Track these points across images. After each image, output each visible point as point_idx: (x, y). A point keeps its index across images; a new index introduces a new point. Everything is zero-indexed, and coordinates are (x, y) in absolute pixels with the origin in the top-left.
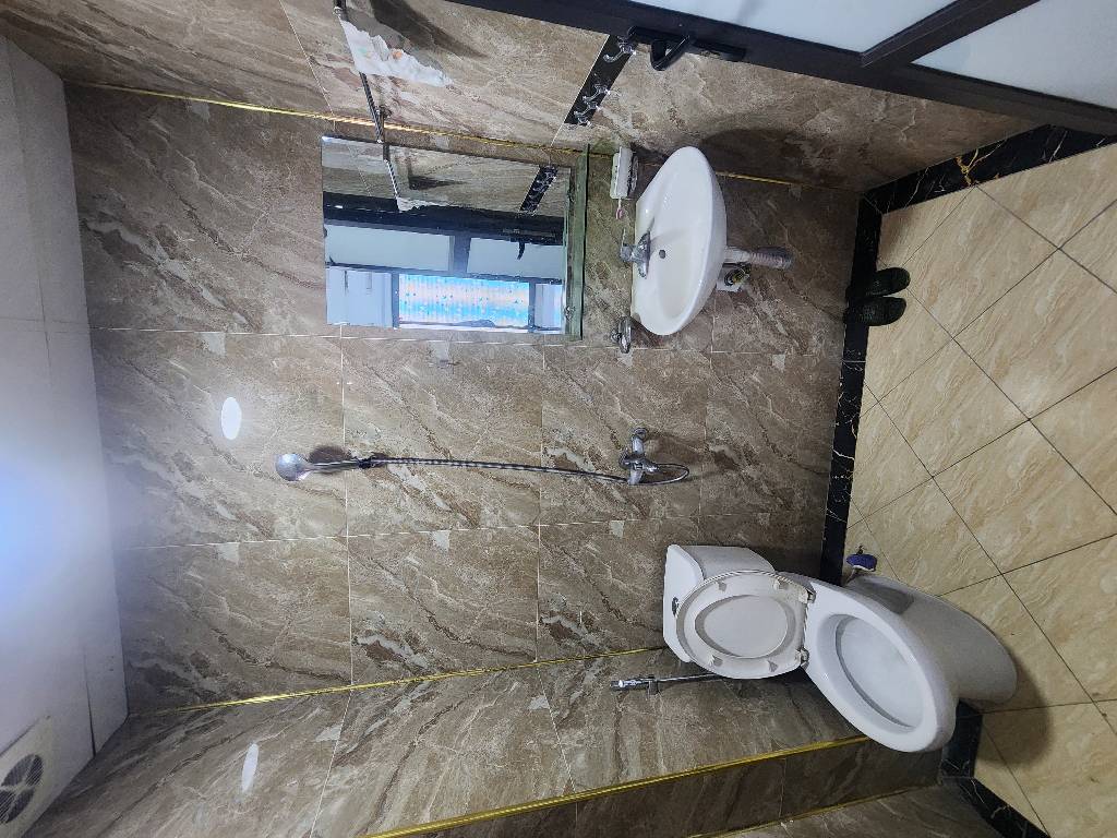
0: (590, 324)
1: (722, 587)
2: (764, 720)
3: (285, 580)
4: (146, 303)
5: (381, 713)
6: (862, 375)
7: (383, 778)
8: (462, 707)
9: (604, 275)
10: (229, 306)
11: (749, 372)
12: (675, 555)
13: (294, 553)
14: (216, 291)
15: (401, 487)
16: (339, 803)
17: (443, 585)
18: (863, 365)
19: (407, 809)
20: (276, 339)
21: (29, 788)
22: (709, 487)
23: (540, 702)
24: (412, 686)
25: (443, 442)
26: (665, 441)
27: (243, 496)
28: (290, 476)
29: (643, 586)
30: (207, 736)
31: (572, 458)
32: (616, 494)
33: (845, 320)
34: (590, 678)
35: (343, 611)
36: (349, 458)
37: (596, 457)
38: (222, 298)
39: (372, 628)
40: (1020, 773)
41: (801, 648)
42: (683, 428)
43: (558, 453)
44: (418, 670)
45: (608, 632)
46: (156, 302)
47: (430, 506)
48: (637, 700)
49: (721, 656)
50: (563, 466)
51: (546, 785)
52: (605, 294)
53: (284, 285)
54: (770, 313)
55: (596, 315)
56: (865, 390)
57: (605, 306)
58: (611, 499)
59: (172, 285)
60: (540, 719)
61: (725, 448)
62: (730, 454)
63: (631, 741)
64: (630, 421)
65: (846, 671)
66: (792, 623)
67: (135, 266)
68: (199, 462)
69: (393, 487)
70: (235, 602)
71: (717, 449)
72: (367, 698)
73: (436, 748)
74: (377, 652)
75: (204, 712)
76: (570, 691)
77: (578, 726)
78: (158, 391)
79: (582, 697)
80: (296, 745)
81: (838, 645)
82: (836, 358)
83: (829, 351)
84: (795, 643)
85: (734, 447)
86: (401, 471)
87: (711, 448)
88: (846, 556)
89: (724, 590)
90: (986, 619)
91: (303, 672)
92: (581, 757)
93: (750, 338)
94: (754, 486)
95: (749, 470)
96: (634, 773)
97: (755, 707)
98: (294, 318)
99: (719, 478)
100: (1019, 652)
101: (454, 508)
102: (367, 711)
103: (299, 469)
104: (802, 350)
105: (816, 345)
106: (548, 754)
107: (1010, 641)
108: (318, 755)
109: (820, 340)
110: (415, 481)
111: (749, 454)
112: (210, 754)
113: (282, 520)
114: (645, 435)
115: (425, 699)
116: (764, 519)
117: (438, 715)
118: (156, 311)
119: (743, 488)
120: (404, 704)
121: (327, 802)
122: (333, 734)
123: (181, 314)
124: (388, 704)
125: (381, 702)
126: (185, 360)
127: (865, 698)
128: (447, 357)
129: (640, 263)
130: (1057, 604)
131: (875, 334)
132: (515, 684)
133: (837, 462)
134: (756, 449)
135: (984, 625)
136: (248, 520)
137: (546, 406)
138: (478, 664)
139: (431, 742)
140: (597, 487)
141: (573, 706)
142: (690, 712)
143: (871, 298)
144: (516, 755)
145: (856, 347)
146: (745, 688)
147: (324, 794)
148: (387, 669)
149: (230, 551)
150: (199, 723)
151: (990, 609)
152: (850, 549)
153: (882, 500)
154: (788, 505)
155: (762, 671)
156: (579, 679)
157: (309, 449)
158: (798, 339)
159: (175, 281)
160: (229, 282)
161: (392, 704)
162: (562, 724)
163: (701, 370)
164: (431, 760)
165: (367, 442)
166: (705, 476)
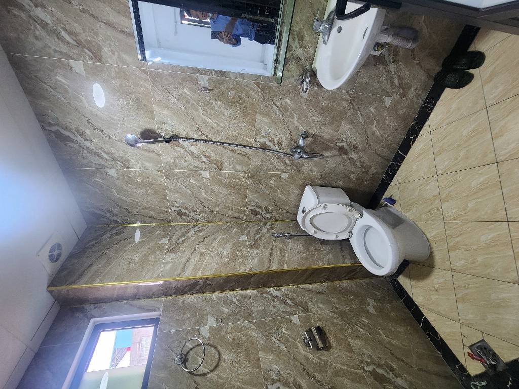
0: (288, 71)
1: (325, 208)
2: (327, 253)
3: (138, 185)
4: (31, 39)
5: (183, 235)
6: (429, 114)
7: (184, 259)
8: (213, 236)
9: (301, 38)
10: (79, 44)
11: (369, 106)
12: (308, 190)
13: (140, 175)
14: (70, 33)
15: (186, 151)
16: (169, 266)
17: (206, 192)
18: (432, 110)
19: (193, 270)
20: (112, 68)
21: (59, 252)
22: (331, 162)
23: (244, 238)
24: (194, 226)
25: (206, 132)
26: (316, 139)
27: (113, 150)
28: (132, 144)
29: (293, 198)
30: (118, 237)
31: (269, 143)
32: (287, 161)
33: (435, 79)
34: (264, 230)
35: (165, 197)
36: (160, 136)
37: (280, 144)
38: (75, 38)
39: (177, 205)
40: (413, 283)
41: (350, 232)
42: (327, 133)
43: (262, 140)
44: (197, 220)
45: (275, 214)
46: (37, 38)
47: (200, 160)
48: (281, 241)
49: (317, 231)
50: (264, 148)
51: (242, 267)
52: (299, 52)
53: (110, 32)
54: (393, 71)
55: (293, 65)
56: (427, 124)
57: (298, 59)
58: (284, 163)
59: (43, 28)
60: (243, 244)
61: (345, 144)
62: (346, 147)
63: (276, 255)
64: (301, 127)
65: (365, 243)
66: (350, 224)
67: (15, 11)
68: (88, 132)
69: (182, 151)
70: (119, 192)
71: (341, 145)
72: (178, 229)
73: (203, 250)
74: (179, 213)
75: (116, 227)
76: (255, 235)
77: (257, 248)
78: (56, 94)
79: (260, 238)
80: (153, 244)
81: (365, 234)
82: (420, 103)
83: (417, 96)
84: (349, 230)
85: (349, 145)
86: (186, 143)
87: (338, 144)
88: (383, 198)
89: (325, 209)
90: (428, 235)
91: (151, 218)
92: (256, 260)
93: (377, 86)
94: (353, 162)
95: (353, 156)
96: (275, 267)
97: (326, 248)
98: (119, 55)
99: (338, 158)
100: (434, 249)
101: (211, 162)
102: (178, 234)
103: (136, 142)
104: (403, 95)
105: (411, 94)
106: (245, 257)
107: (433, 245)
108: (160, 248)
109: (416, 90)
110: (193, 149)
111: (356, 148)
112: (121, 244)
113: (133, 162)
114: (305, 136)
115: (200, 231)
116: (353, 177)
117: (205, 238)
118: (39, 44)
119: (348, 163)
120: (192, 232)
121: (165, 265)
122: (165, 241)
123: (53, 47)
124: (185, 232)
125: (184, 230)
126: (65, 77)
127: (368, 253)
128: (207, 85)
129: (325, 34)
130: (459, 238)
131: (448, 92)
132: (235, 229)
133: (397, 155)
134: (360, 146)
135: (427, 237)
136: (117, 160)
137: (258, 117)
138: (221, 220)
139: (202, 248)
140: (278, 158)
141: (256, 241)
142: (300, 247)
143: (456, 70)
144: (233, 256)
145: (433, 97)
146: (324, 242)
147: (164, 262)
148: (184, 219)
149: (112, 172)
150: (114, 231)
151: (432, 232)
152: (387, 195)
153: (410, 179)
154: (366, 172)
155: (333, 238)
156: (260, 229)
157: (140, 130)
158: (403, 89)
159: (44, 25)
160: (77, 28)
161: (187, 232)
162: (251, 247)
163: (344, 103)
164: (201, 254)
165: (167, 128)
166: (331, 157)
